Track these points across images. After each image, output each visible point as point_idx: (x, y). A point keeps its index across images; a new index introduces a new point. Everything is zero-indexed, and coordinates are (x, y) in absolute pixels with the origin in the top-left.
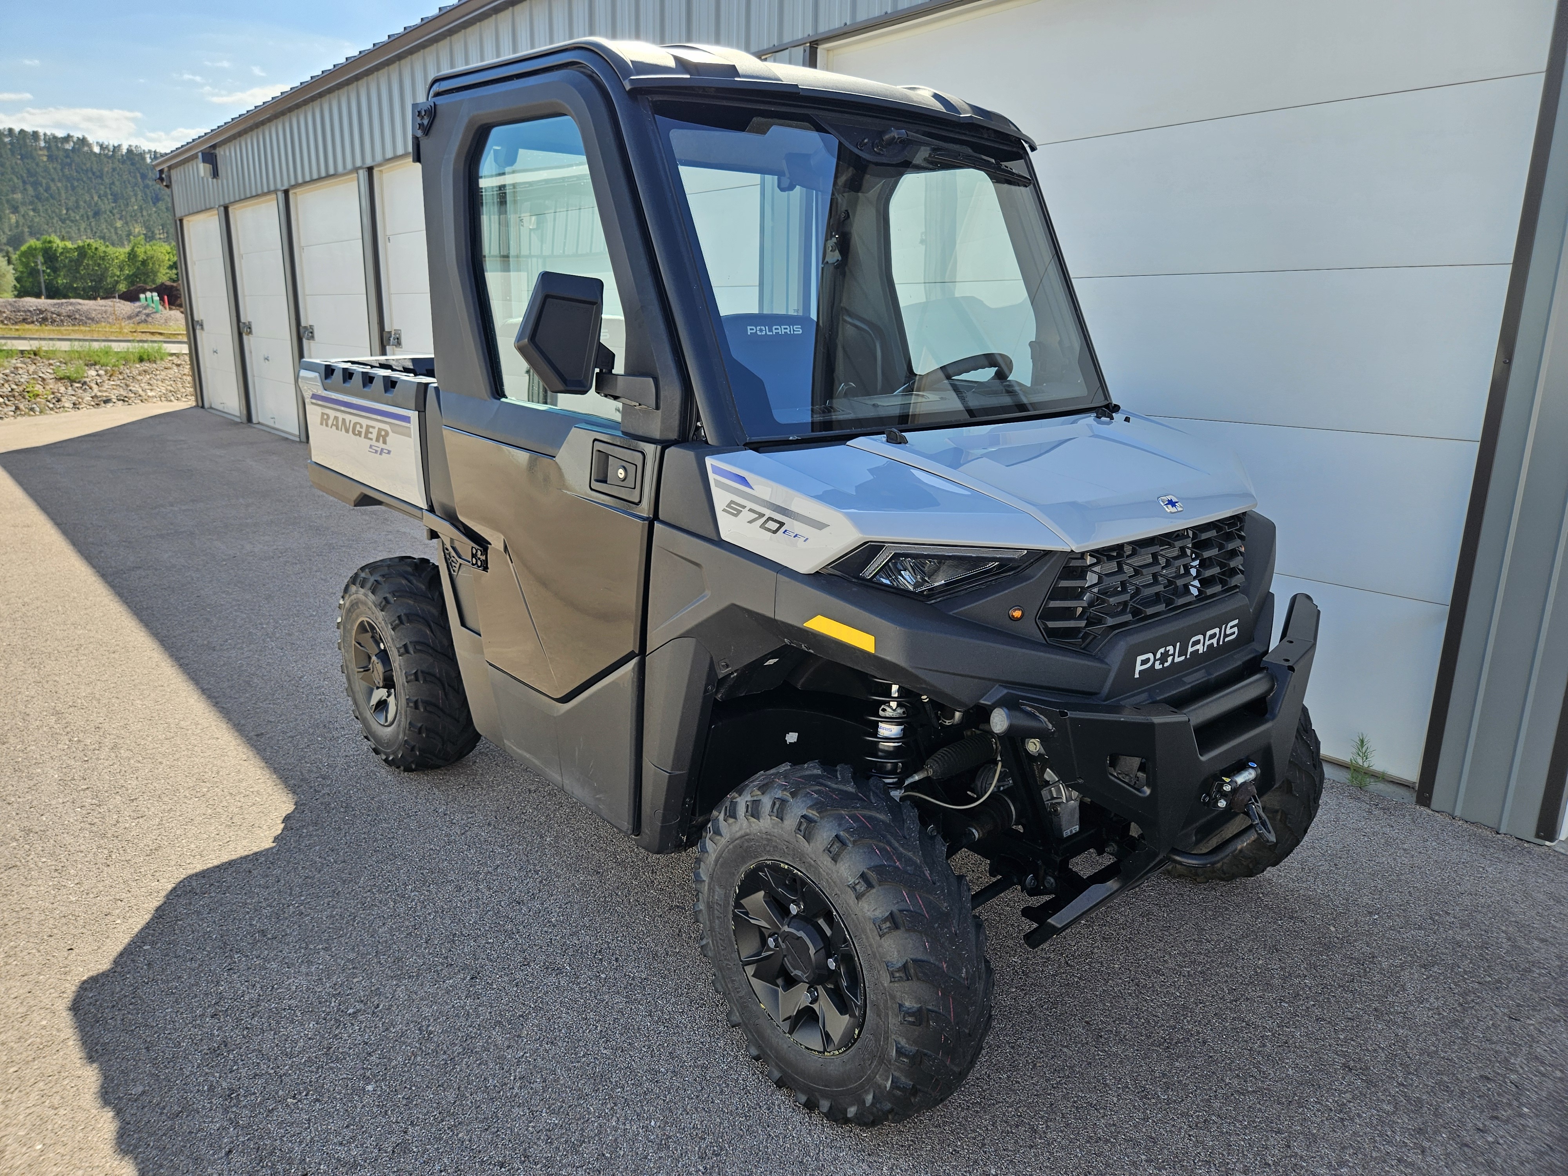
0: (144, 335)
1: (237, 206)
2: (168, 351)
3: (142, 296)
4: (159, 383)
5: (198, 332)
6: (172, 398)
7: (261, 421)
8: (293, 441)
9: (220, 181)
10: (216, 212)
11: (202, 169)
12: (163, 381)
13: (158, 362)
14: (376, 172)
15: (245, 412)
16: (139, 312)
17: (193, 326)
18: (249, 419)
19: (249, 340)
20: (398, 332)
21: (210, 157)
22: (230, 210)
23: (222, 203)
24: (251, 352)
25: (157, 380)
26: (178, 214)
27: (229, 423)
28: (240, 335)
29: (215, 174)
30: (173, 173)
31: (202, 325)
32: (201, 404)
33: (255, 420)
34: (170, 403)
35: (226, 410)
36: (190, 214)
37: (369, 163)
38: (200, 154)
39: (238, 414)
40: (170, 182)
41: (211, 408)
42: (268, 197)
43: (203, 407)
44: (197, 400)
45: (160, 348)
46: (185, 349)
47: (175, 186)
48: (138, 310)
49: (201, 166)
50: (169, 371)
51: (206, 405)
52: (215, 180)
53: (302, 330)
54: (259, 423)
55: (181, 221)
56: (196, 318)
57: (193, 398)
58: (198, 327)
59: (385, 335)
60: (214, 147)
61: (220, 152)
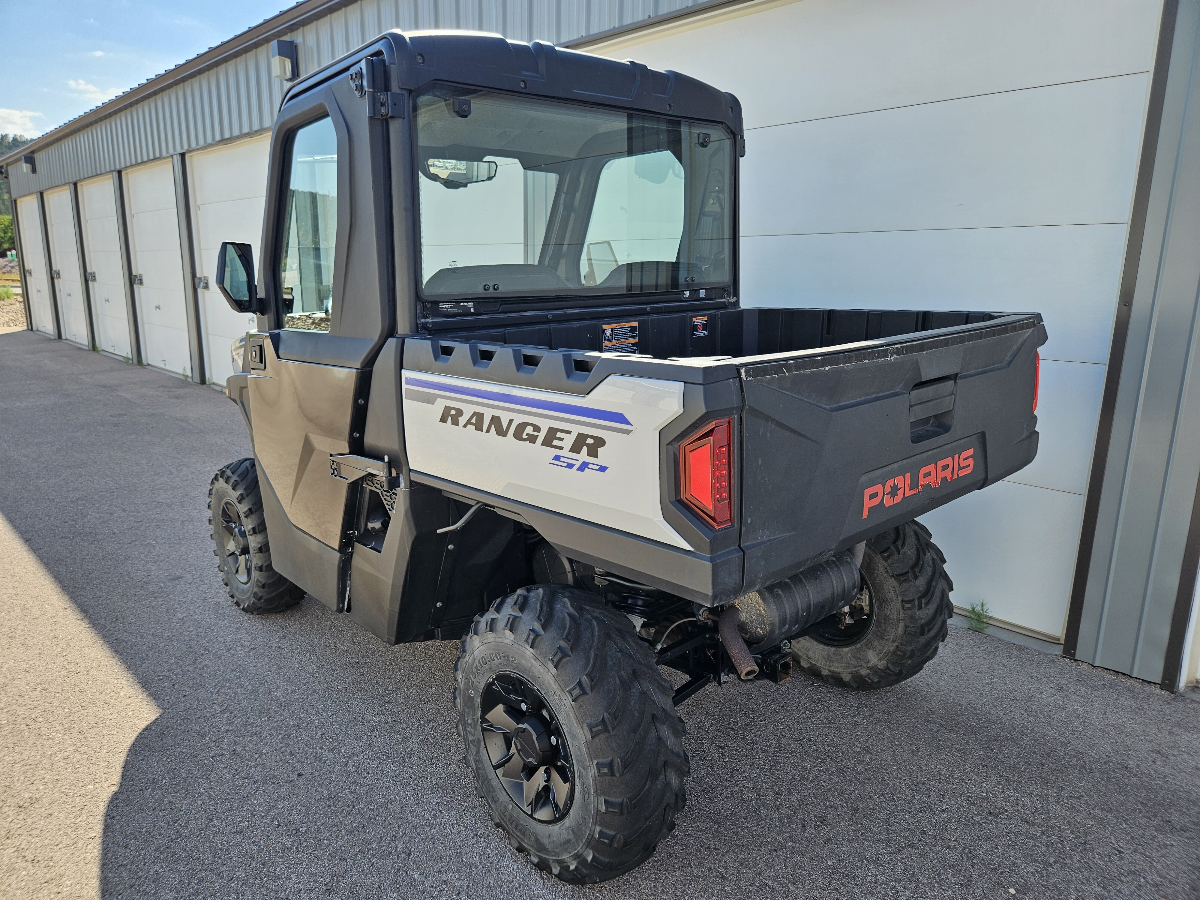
0: (7, 282)
1: (49, 192)
2: (14, 292)
3: (9, 253)
4: (5, 314)
5: (28, 278)
6: (12, 325)
7: (68, 338)
8: (84, 350)
9: (37, 175)
10: (36, 196)
11: (25, 167)
12: (7, 313)
13: (6, 300)
14: (123, 174)
15: (56, 332)
16: (6, 265)
17: (24, 273)
18: (60, 336)
19: (59, 283)
20: (141, 275)
21: (30, 159)
22: (45, 195)
23: (39, 190)
24: (60, 290)
25: (3, 312)
26: (13, 197)
27: (48, 340)
28: (52, 279)
29: (34, 170)
30: (10, 168)
31: (30, 273)
32: (31, 328)
33: (63, 337)
34: (9, 328)
35: (47, 332)
36: (20, 197)
37: (118, 168)
38: (23, 158)
39: (52, 333)
40: (8, 174)
41: (38, 330)
42: (64, 188)
43: (32, 330)
44: (28, 326)
45: (8, 290)
46: (19, 291)
47: (11, 178)
48: (5, 263)
49: (24, 165)
50: (13, 306)
51: (34, 328)
52: (34, 175)
53: (88, 275)
54: (67, 339)
55: (15, 201)
56: (26, 268)
57: (25, 324)
58: (27, 274)
59: (133, 277)
60: (33, 152)
61: (37, 156)
